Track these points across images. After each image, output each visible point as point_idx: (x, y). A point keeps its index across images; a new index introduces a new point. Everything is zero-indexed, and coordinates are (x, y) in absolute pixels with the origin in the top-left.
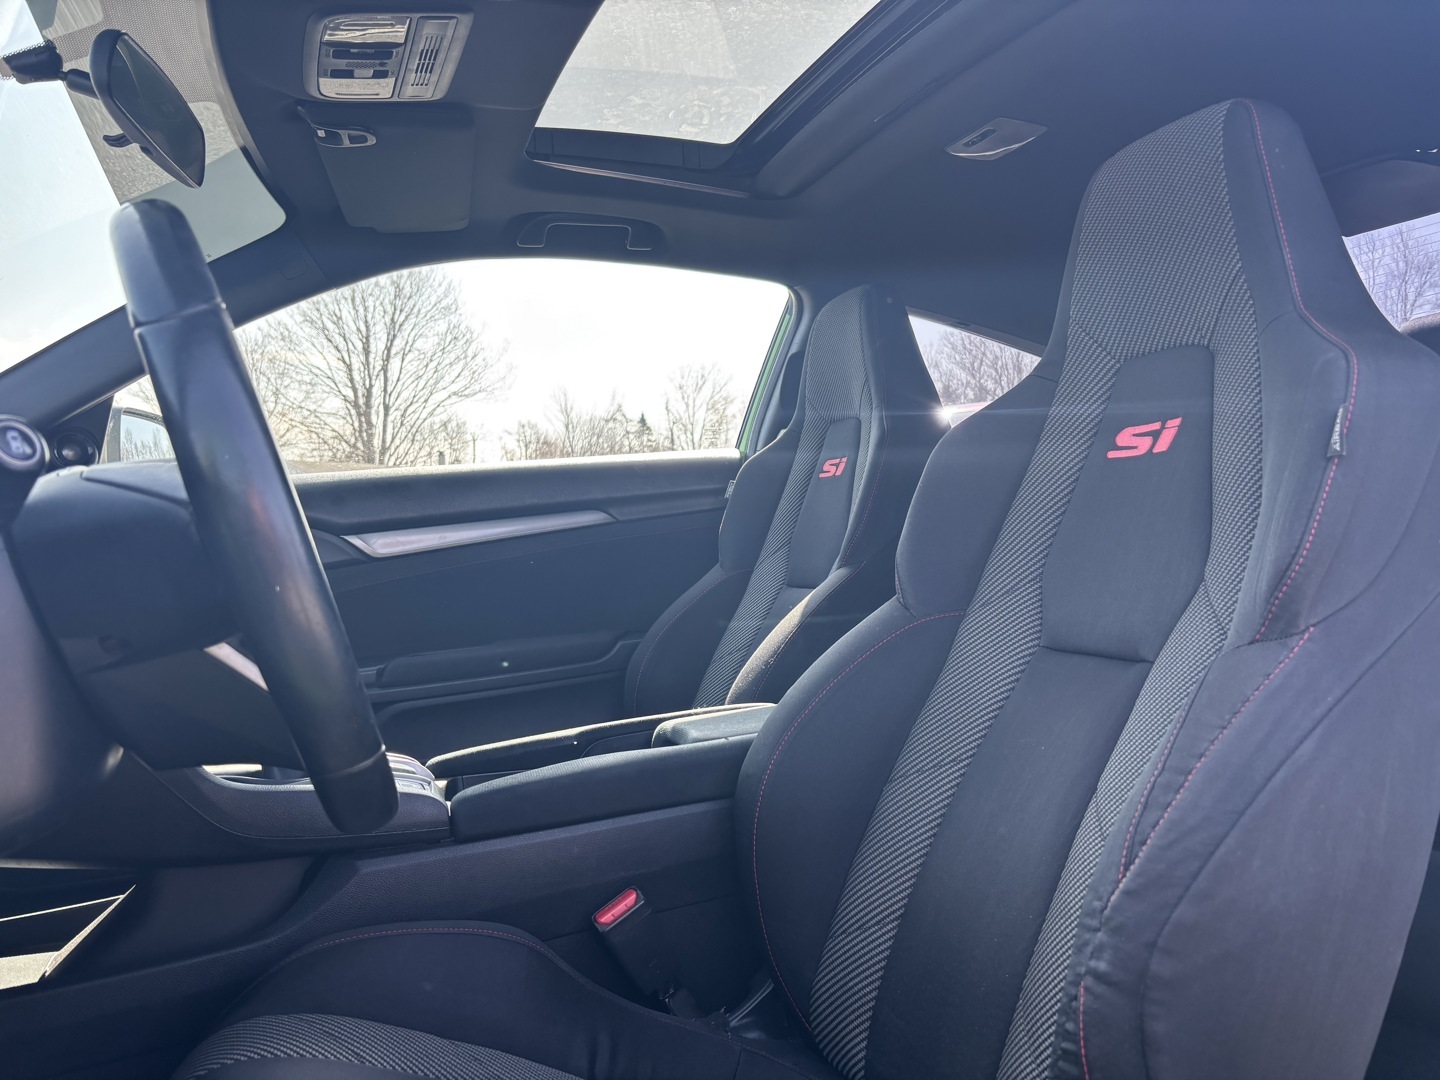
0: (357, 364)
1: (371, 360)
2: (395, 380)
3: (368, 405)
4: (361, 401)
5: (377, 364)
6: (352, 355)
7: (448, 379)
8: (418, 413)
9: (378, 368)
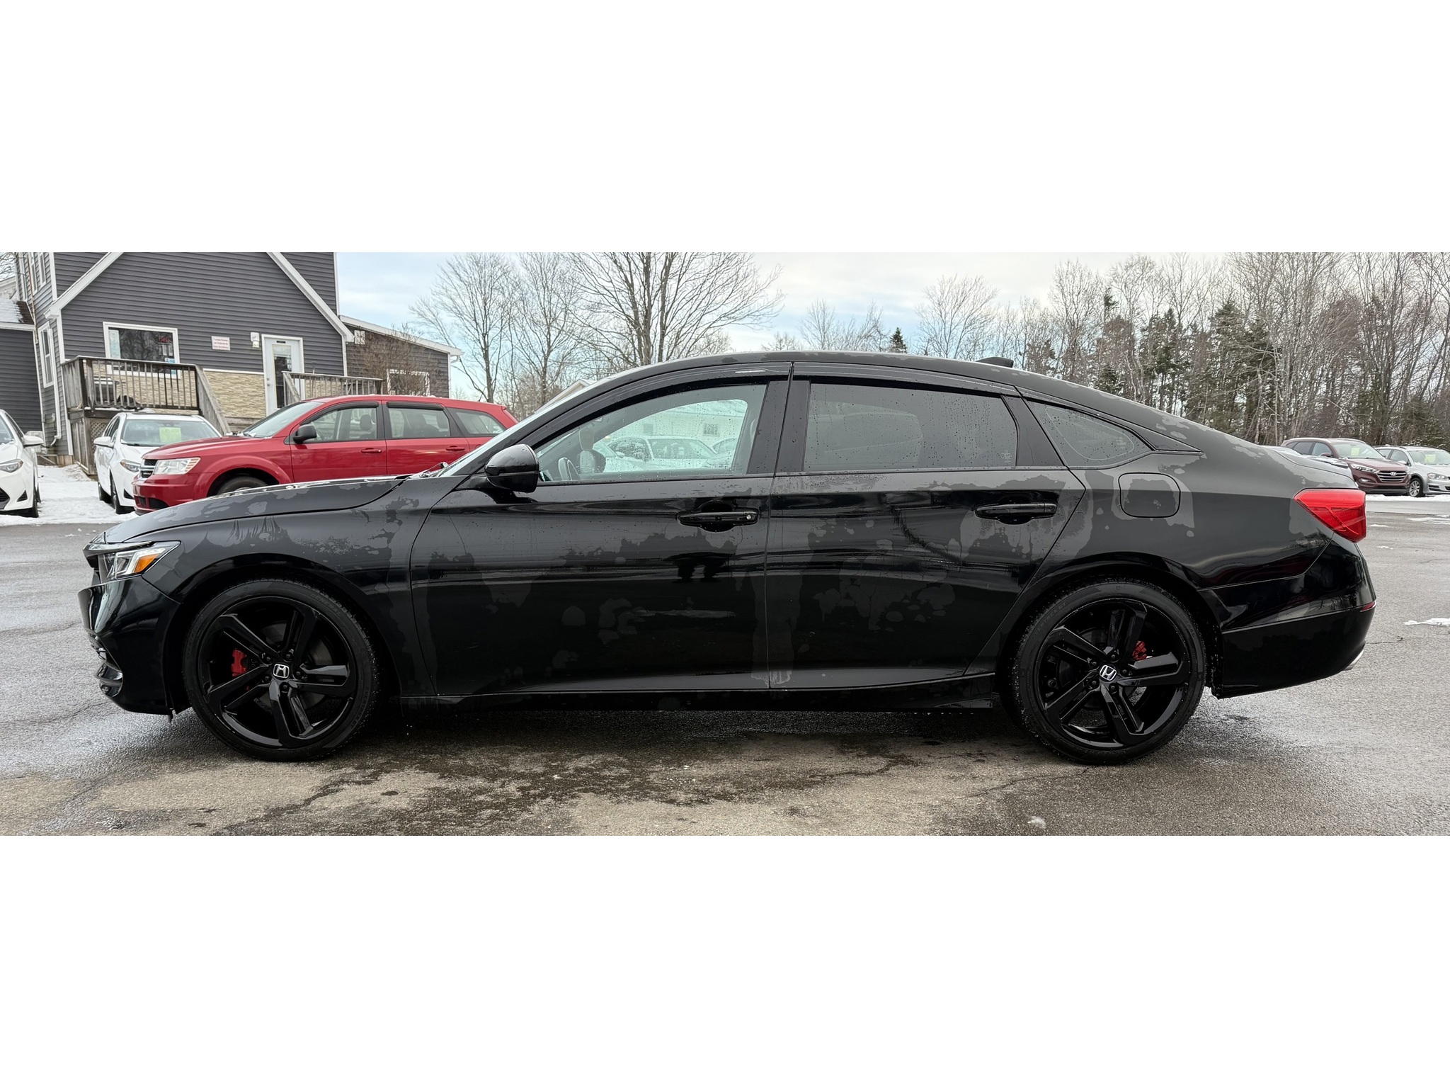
0: (637, 284)
1: (651, 281)
2: (671, 301)
3: (647, 325)
4: (641, 319)
5: (655, 282)
6: (634, 276)
7: (718, 299)
8: (690, 334)
9: (657, 288)
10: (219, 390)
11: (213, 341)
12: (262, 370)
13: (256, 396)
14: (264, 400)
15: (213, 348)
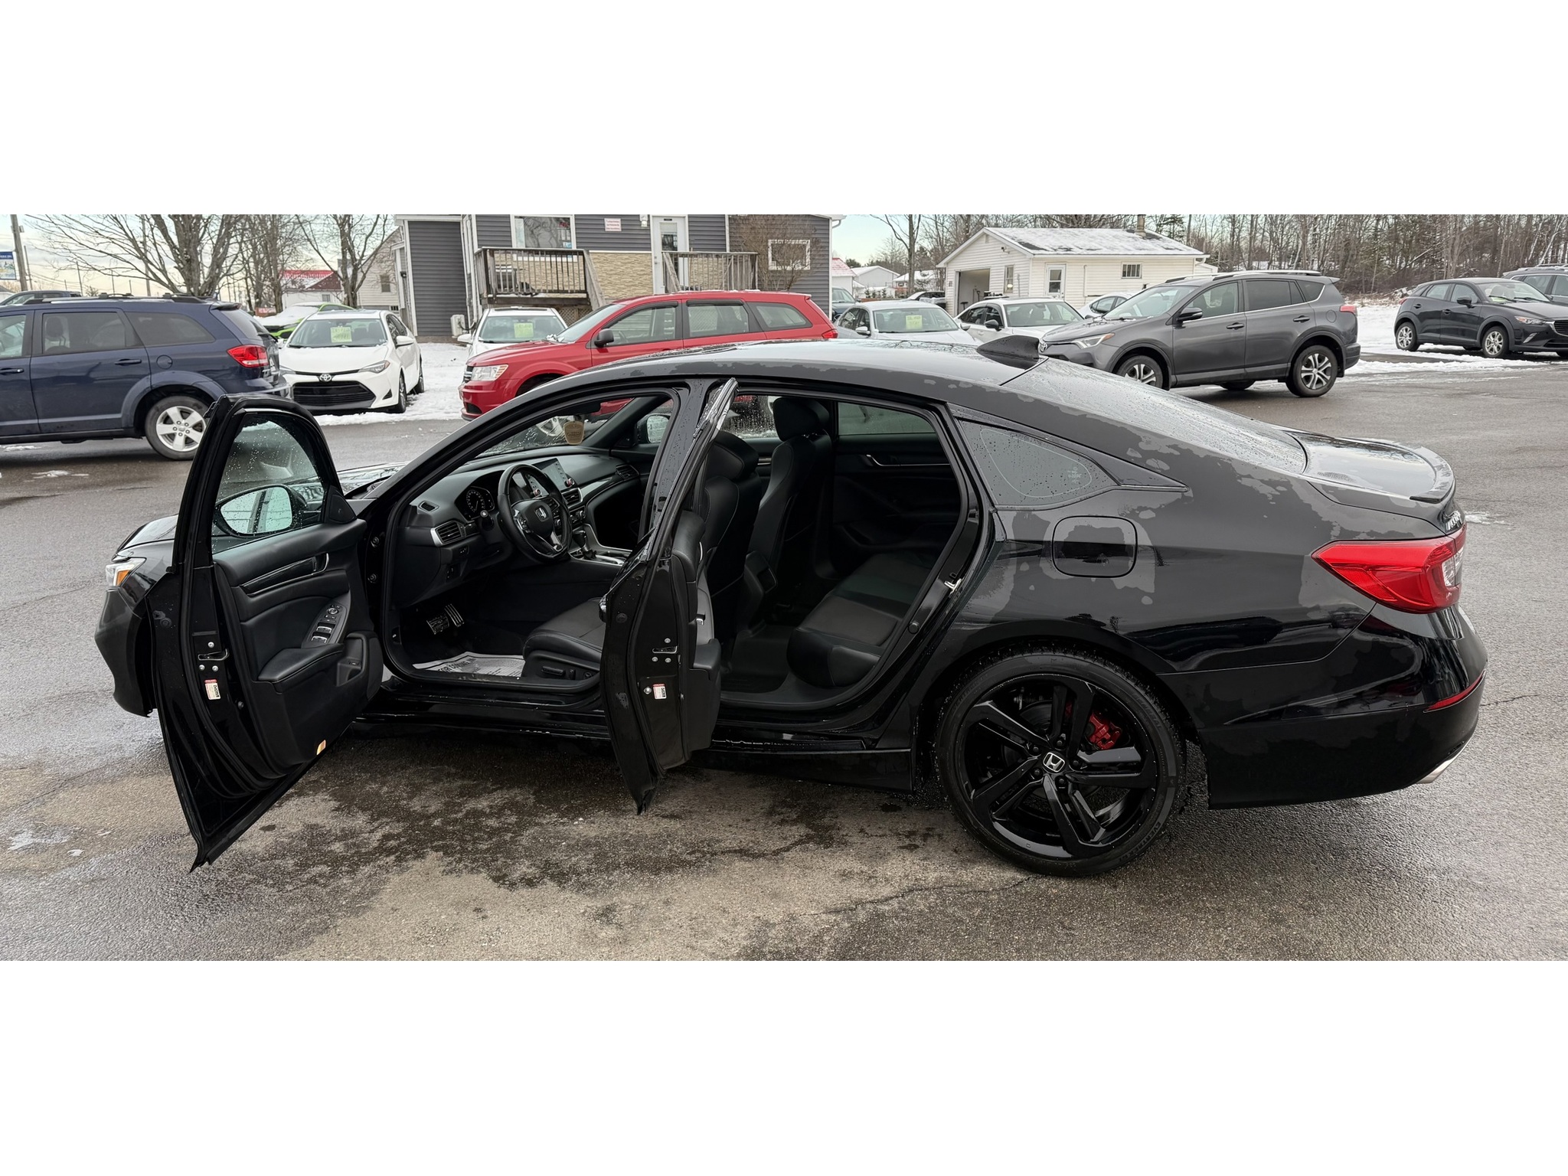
10: (611, 270)
11: (606, 223)
12: (650, 249)
13: (644, 274)
14: (652, 278)
15: (606, 230)
